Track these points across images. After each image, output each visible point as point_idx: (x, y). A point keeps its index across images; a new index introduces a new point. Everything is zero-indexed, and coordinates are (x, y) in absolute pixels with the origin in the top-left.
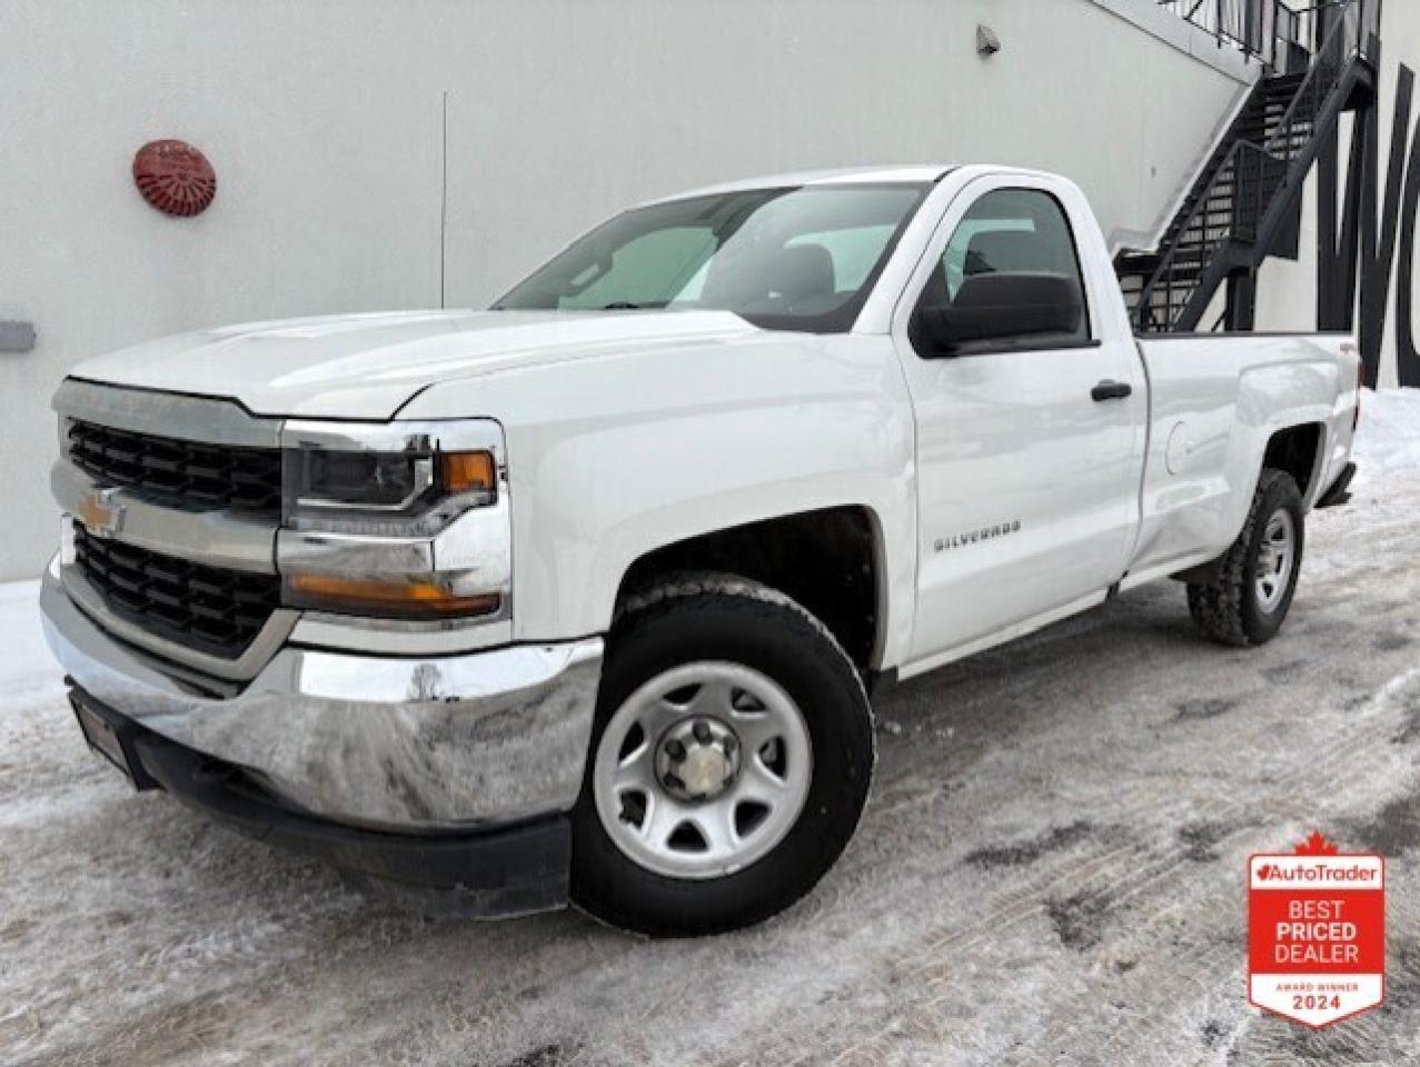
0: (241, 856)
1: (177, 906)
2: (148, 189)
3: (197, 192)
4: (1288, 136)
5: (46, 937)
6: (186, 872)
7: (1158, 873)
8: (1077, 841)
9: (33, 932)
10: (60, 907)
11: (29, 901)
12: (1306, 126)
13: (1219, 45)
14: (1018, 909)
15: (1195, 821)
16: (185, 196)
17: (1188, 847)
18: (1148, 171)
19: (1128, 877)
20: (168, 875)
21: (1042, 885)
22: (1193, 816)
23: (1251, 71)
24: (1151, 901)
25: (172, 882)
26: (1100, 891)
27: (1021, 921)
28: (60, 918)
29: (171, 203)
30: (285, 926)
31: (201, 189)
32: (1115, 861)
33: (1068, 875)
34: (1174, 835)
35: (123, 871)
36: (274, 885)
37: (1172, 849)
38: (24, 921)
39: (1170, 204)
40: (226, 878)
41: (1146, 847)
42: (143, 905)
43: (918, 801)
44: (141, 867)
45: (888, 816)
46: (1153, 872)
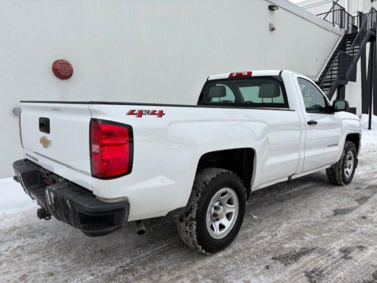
0: (82, 255)
1: (65, 270)
2: (56, 73)
3: (68, 73)
4: (353, 49)
5: (31, 280)
6: (68, 260)
7: (336, 263)
8: (311, 253)
9: (28, 278)
10: (35, 271)
11: (26, 269)
12: (358, 47)
13: (334, 26)
14: (297, 274)
15: (344, 247)
16: (65, 74)
17: (343, 255)
18: (315, 59)
19: (327, 264)
20: (63, 261)
21: (303, 266)
22: (343, 245)
23: (342, 32)
24: (335, 272)
25: (64, 263)
26: (319, 268)
27: (298, 278)
28: (35, 274)
29: (62, 76)
30: (95, 277)
31: (69, 72)
32: (323, 259)
33: (310, 263)
34: (339, 251)
35: (51, 260)
36: (91, 264)
37: (339, 255)
38: (25, 275)
39: (322, 68)
40: (78, 262)
41: (331, 255)
42: (57, 270)
43: (265, 239)
44: (56, 258)
45: (257, 244)
46: (334, 263)
